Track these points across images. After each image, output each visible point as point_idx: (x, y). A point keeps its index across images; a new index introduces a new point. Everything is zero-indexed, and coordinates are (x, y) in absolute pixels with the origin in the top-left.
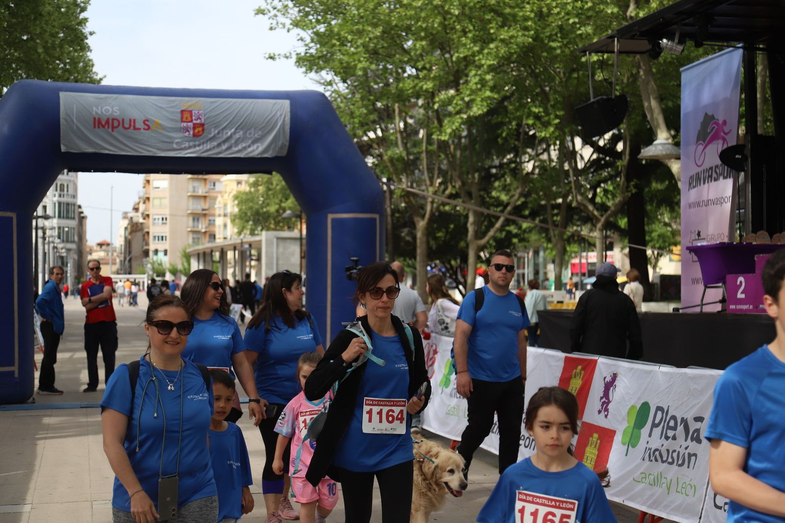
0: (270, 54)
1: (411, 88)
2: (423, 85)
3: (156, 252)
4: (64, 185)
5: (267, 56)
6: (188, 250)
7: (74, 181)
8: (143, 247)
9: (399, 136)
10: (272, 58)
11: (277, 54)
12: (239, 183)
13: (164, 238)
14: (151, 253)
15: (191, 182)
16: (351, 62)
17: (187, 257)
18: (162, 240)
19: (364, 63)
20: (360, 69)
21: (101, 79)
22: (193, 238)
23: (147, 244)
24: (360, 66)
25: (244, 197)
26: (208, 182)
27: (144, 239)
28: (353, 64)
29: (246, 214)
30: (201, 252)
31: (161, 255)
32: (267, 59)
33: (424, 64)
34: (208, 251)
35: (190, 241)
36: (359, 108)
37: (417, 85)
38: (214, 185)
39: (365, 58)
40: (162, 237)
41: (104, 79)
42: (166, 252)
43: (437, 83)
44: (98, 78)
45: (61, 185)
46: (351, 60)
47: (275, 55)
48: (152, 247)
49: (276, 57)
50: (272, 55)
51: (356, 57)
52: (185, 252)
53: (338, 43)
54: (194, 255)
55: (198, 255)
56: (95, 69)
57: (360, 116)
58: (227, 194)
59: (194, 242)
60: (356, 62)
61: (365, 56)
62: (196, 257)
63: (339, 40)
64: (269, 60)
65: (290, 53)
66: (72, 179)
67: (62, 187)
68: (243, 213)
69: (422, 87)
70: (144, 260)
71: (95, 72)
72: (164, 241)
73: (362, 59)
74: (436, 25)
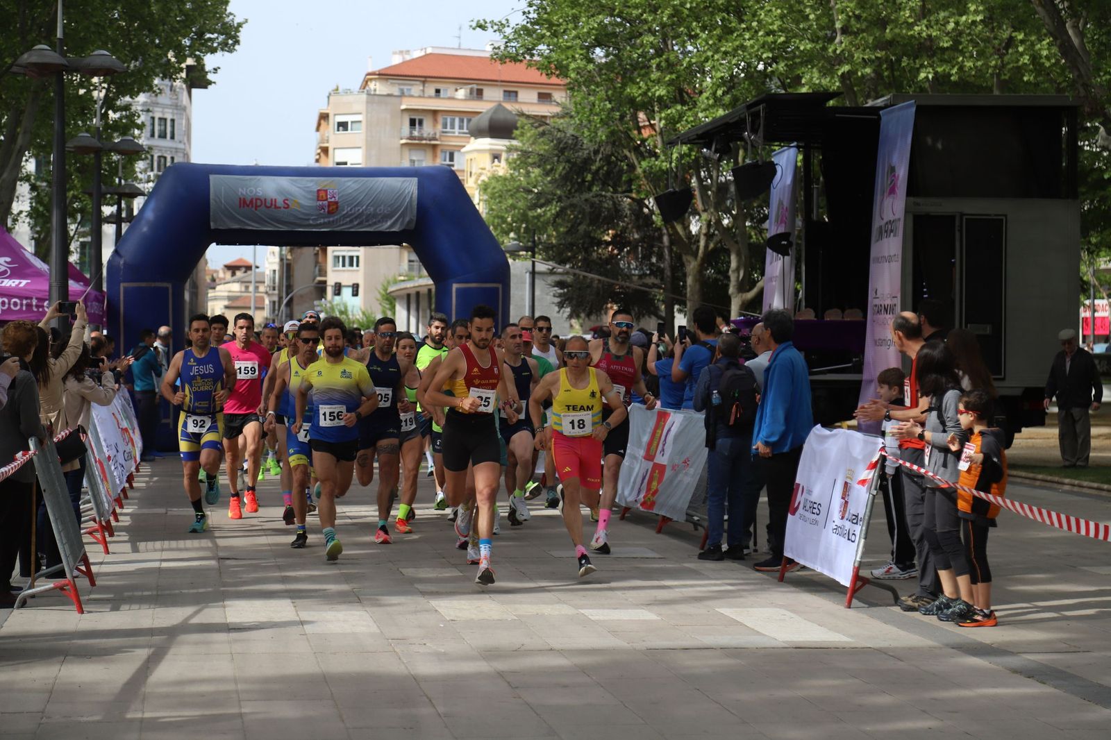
0: (479, 21)
1: (640, 95)
2: (656, 91)
3: (338, 289)
4: (165, 158)
5: (474, 24)
6: (391, 289)
7: (184, 150)
8: (314, 279)
9: (659, 138)
10: (482, 27)
11: (488, 22)
12: (496, 157)
13: (355, 259)
14: (330, 291)
15: (406, 152)
16: (563, 60)
17: (390, 299)
18: (351, 265)
19: (579, 61)
20: (573, 69)
21: (240, 25)
22: (410, 261)
23: (323, 272)
24: (573, 66)
25: (499, 186)
26: (439, 153)
27: (317, 262)
28: (565, 62)
29: (504, 220)
30: (413, 292)
31: (347, 292)
32: (474, 29)
33: (660, 62)
34: (425, 290)
35: (405, 265)
36: (601, 100)
37: (649, 90)
38: (452, 159)
39: (581, 54)
40: (351, 258)
41: (244, 26)
42: (355, 290)
43: (671, 88)
44: (237, 21)
45: (159, 157)
46: (564, 57)
47: (486, 23)
48: (331, 279)
49: (488, 25)
50: (482, 22)
51: (570, 53)
52: (386, 290)
53: (548, 34)
54: (400, 297)
55: (409, 296)
56: (230, 9)
57: (602, 110)
58: (474, 178)
59: (411, 268)
60: (570, 60)
61: (582, 52)
62: (405, 301)
63: (549, 29)
64: (478, 29)
65: (507, 20)
66: (181, 146)
67: (162, 160)
68: (498, 217)
69: (654, 94)
70: (316, 303)
71: (231, 14)
72: (355, 267)
73: (577, 56)
74: (665, 19)
